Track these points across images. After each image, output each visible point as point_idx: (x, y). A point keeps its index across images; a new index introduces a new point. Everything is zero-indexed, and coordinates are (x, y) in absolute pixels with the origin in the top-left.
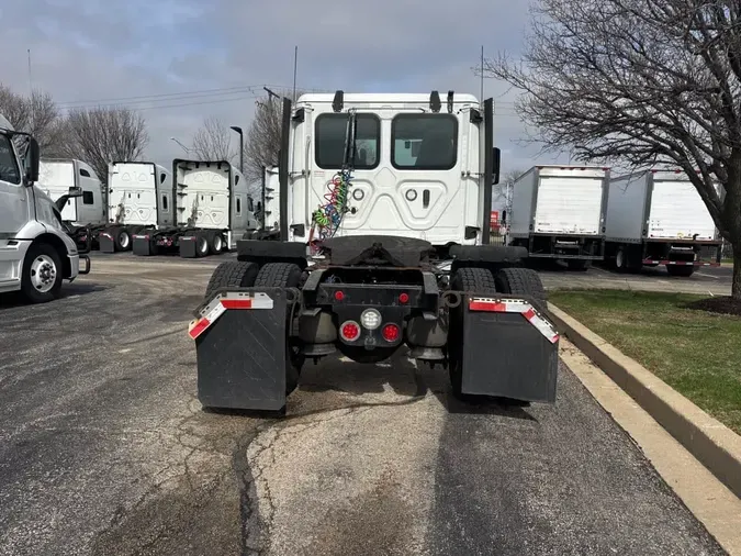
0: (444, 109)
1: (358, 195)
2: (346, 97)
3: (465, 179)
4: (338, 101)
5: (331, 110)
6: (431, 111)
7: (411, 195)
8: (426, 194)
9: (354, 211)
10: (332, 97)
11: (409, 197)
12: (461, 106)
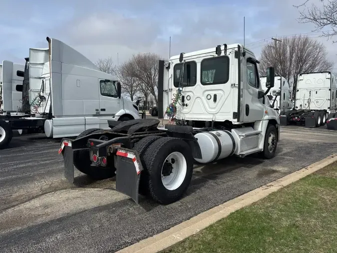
0: (223, 54)
1: (188, 98)
2: (185, 55)
3: (233, 88)
4: (181, 58)
5: (179, 62)
6: (217, 56)
7: (209, 97)
8: (215, 96)
9: (187, 105)
10: (179, 56)
11: (208, 97)
12: (230, 50)
